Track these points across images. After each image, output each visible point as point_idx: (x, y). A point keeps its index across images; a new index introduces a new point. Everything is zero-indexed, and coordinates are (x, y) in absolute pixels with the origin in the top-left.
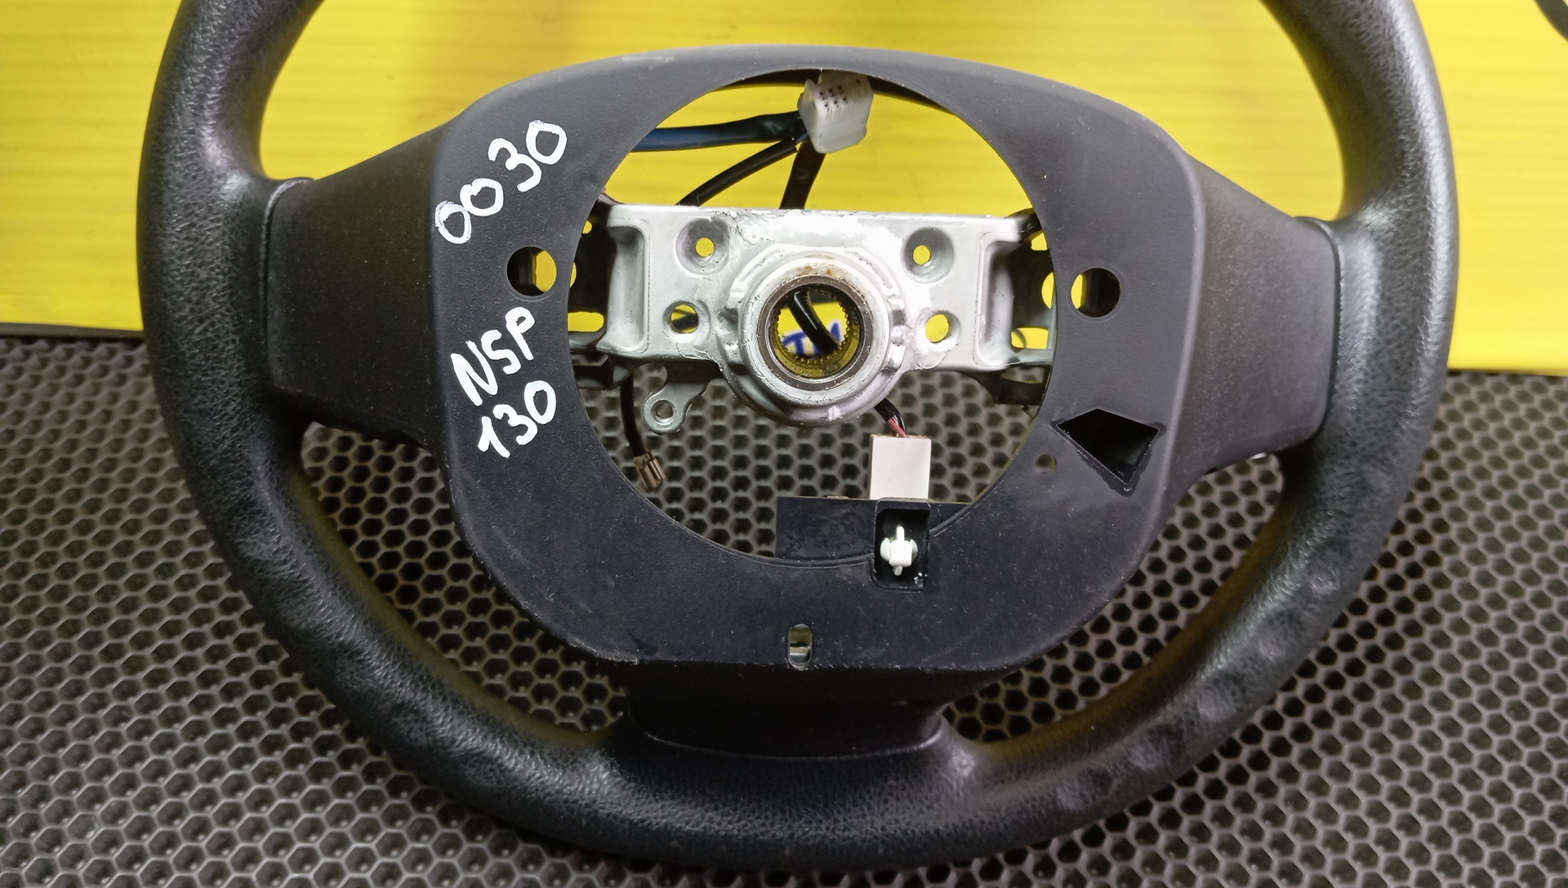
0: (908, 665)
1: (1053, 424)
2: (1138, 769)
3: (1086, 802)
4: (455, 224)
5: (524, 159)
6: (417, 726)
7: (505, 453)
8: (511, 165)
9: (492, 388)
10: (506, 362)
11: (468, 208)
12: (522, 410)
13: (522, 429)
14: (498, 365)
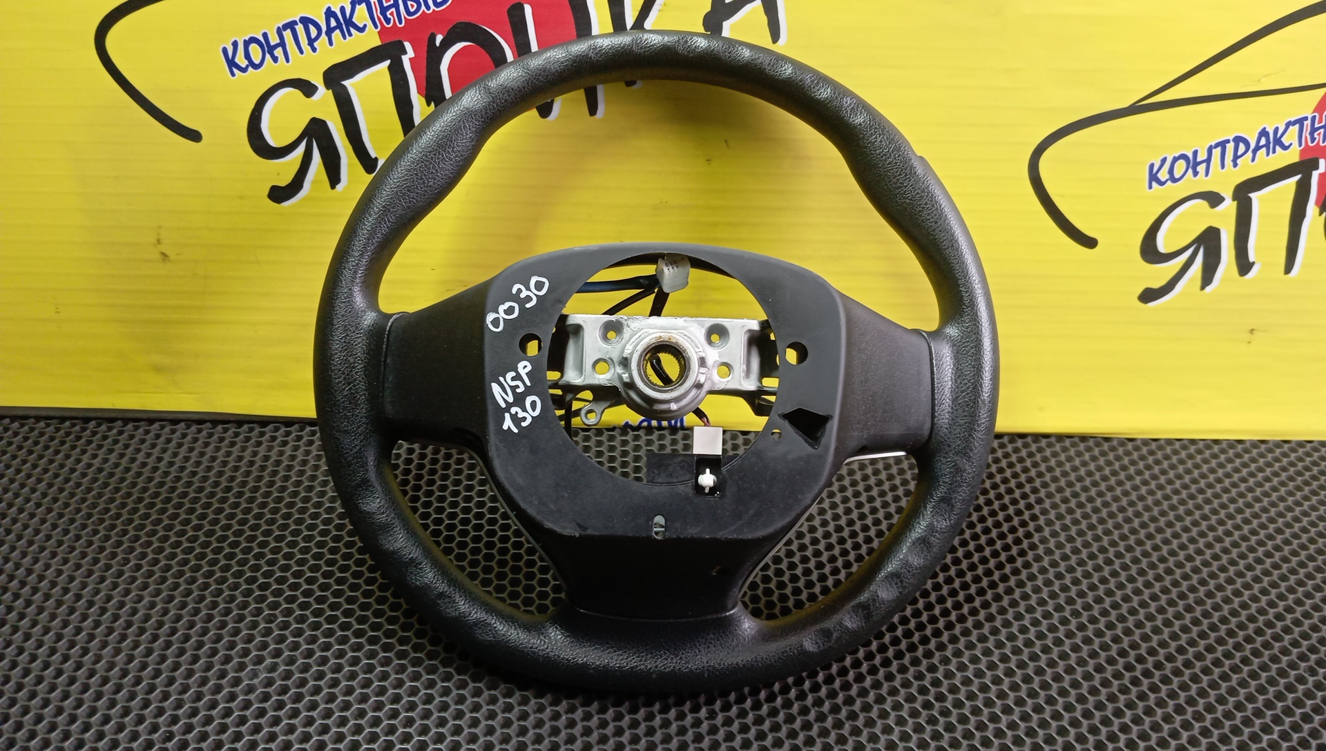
0: (713, 536)
1: (779, 415)
2: (847, 627)
3: (819, 647)
4: (496, 322)
5: (529, 293)
6: (450, 605)
7: (516, 431)
8: (523, 295)
9: (510, 399)
10: (518, 387)
11: (502, 315)
12: (525, 410)
13: (524, 419)
14: (513, 388)
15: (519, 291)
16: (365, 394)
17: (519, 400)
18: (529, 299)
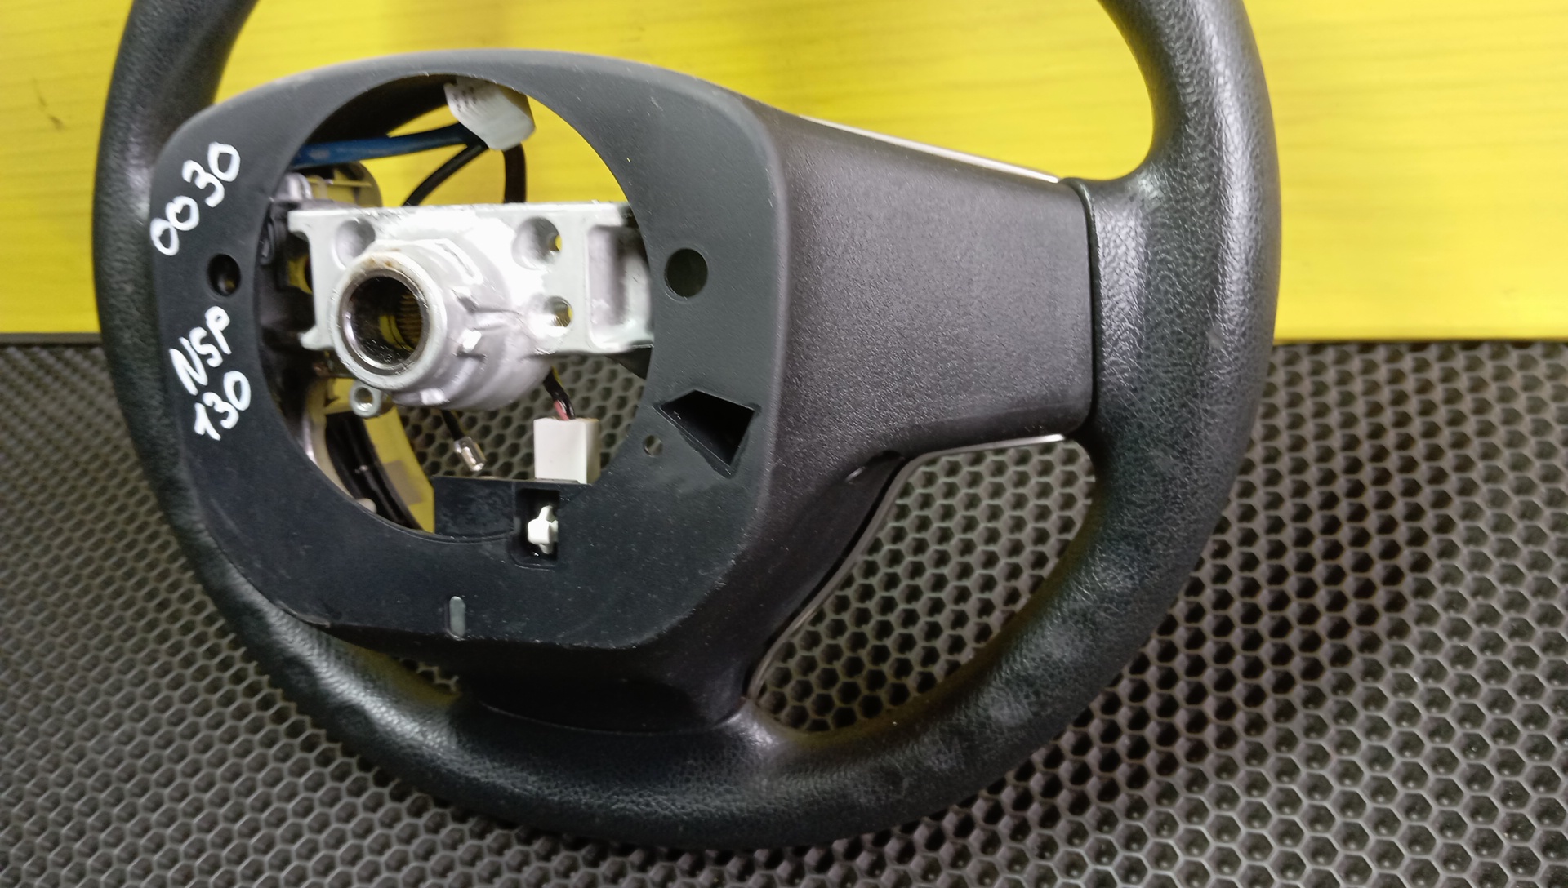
1: (656, 406)
2: (929, 768)
3: (879, 799)
4: (165, 238)
5: (210, 178)
7: (216, 436)
8: (201, 183)
9: (203, 379)
10: (209, 356)
11: (173, 223)
12: (225, 399)
13: (226, 414)
14: (204, 358)
15: (195, 174)
17: (215, 380)
18: (210, 188)
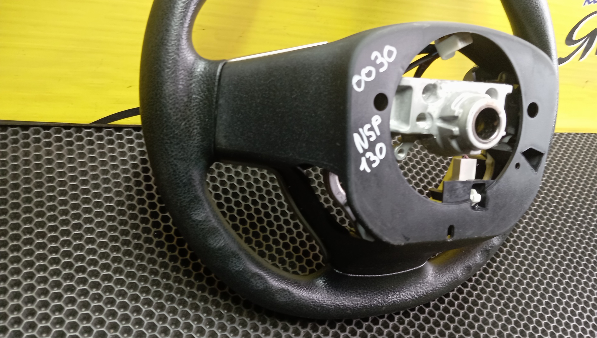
1: (521, 153)
4: (359, 83)
5: (383, 60)
7: (368, 170)
8: (378, 62)
11: (363, 77)
12: (375, 154)
13: (374, 161)
15: (376, 58)
16: (196, 128)
18: (382, 65)
